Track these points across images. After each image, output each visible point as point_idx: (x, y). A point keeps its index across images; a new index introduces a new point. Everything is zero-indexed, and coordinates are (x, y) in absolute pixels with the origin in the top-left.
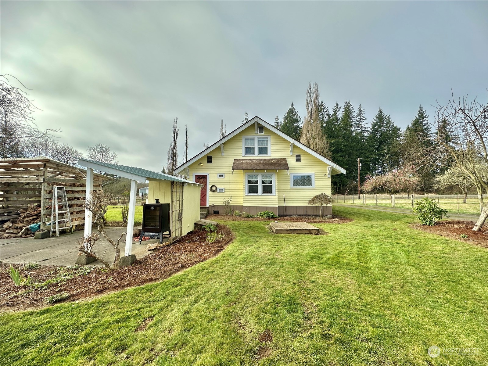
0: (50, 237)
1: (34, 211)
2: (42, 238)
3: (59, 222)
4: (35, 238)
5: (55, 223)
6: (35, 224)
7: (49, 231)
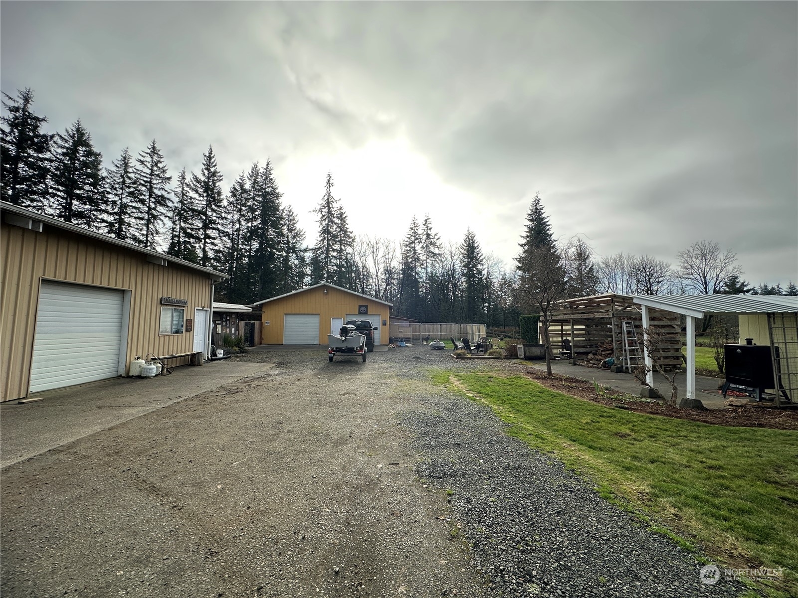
0: (623, 372)
1: (609, 346)
2: (617, 372)
3: (631, 359)
4: (611, 371)
5: (627, 360)
6: (610, 358)
7: (622, 366)
